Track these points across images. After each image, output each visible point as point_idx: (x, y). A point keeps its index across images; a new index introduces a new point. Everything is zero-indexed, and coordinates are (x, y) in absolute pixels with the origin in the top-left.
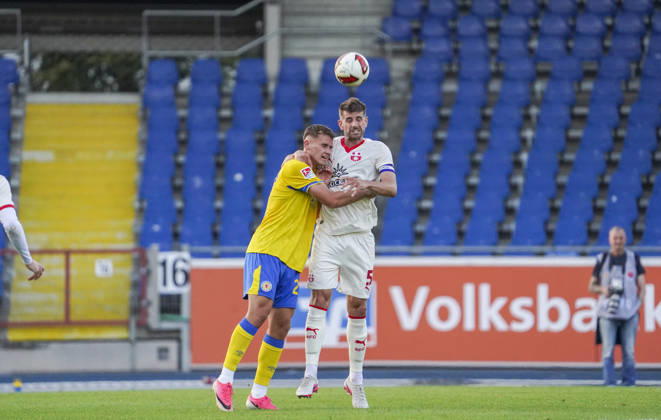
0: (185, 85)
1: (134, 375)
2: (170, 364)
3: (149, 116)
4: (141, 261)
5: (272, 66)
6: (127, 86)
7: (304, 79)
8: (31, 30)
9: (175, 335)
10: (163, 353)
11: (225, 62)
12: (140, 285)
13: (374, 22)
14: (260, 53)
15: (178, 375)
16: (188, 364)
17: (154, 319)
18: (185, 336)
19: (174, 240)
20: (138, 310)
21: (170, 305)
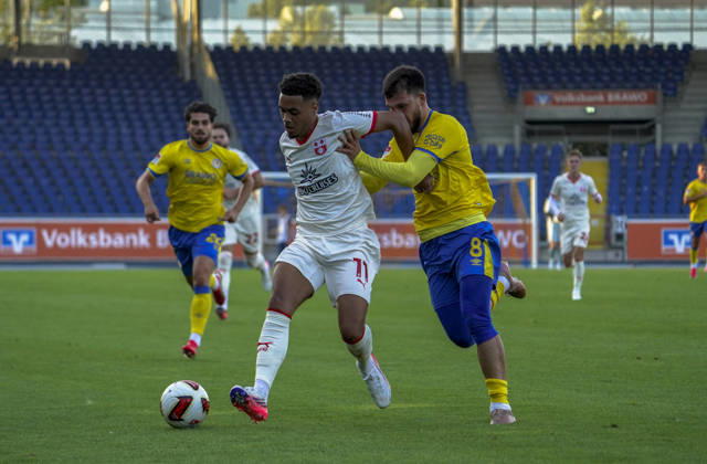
0: (625, 154)
1: (606, 262)
2: (620, 258)
3: (612, 165)
4: (608, 220)
5: (659, 146)
6: (603, 154)
7: (671, 152)
8: (568, 134)
9: (622, 248)
10: (617, 255)
11: (641, 145)
12: (608, 229)
13: (697, 130)
14: (654, 142)
15: (622, 262)
16: (626, 258)
17: (613, 241)
18: (626, 248)
19: (621, 212)
20: (607, 237)
21: (620, 237)
